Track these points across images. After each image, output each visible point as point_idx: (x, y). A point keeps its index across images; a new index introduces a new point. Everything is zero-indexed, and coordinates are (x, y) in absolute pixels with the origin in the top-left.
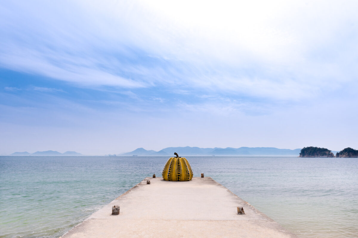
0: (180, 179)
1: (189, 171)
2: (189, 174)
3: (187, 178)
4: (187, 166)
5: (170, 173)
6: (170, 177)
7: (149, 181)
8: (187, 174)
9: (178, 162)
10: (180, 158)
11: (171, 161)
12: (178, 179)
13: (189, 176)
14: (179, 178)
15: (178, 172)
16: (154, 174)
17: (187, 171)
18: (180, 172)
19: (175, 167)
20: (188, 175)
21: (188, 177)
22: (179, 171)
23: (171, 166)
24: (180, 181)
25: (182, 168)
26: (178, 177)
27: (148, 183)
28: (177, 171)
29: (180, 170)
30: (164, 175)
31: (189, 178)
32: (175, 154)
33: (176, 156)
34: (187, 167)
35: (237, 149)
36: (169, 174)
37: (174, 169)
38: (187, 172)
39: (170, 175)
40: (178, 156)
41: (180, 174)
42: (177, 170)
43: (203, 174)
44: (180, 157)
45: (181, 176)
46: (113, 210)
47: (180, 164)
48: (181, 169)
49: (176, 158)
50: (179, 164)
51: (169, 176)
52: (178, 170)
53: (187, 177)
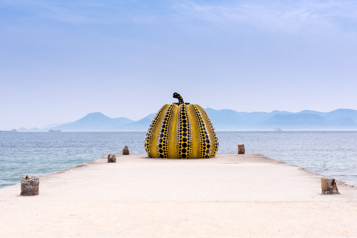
0: (186, 154)
1: (208, 135)
2: (208, 142)
3: (204, 151)
4: (204, 123)
5: (164, 139)
6: (164, 148)
7: (114, 156)
8: (204, 141)
9: (183, 114)
10: (188, 106)
11: (165, 112)
12: (182, 153)
13: (208, 146)
14: (184, 151)
15: (183, 137)
16: (126, 147)
17: (204, 135)
18: (187, 137)
19: (175, 126)
20: (207, 144)
21: (207, 149)
22: (185, 135)
23: (165, 123)
24: (188, 158)
25: (192, 127)
26: (182, 148)
27: (111, 160)
28: (181, 134)
29: (187, 132)
30: (148, 147)
31: (208, 151)
32: (176, 96)
33: (177, 100)
34: (203, 125)
35: (327, 114)
36: (161, 141)
37: (173, 131)
38: (204, 138)
39: (162, 143)
40: (182, 100)
41: (186, 142)
42: (181, 131)
43: (243, 145)
44: (186, 104)
45: (189, 146)
46: (23, 186)
47: (186, 119)
48: (189, 130)
49: (177, 106)
50: (184, 117)
51: (160, 146)
52: (183, 132)
53: (204, 148)
